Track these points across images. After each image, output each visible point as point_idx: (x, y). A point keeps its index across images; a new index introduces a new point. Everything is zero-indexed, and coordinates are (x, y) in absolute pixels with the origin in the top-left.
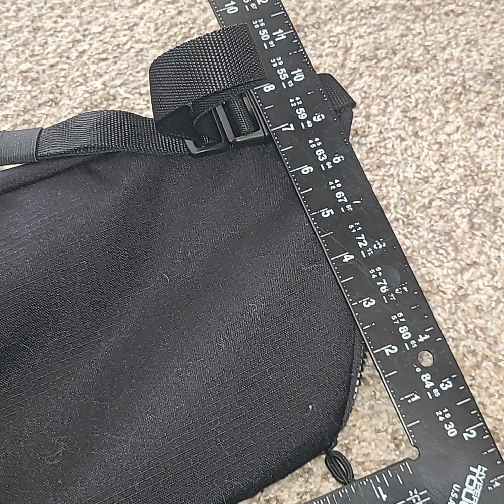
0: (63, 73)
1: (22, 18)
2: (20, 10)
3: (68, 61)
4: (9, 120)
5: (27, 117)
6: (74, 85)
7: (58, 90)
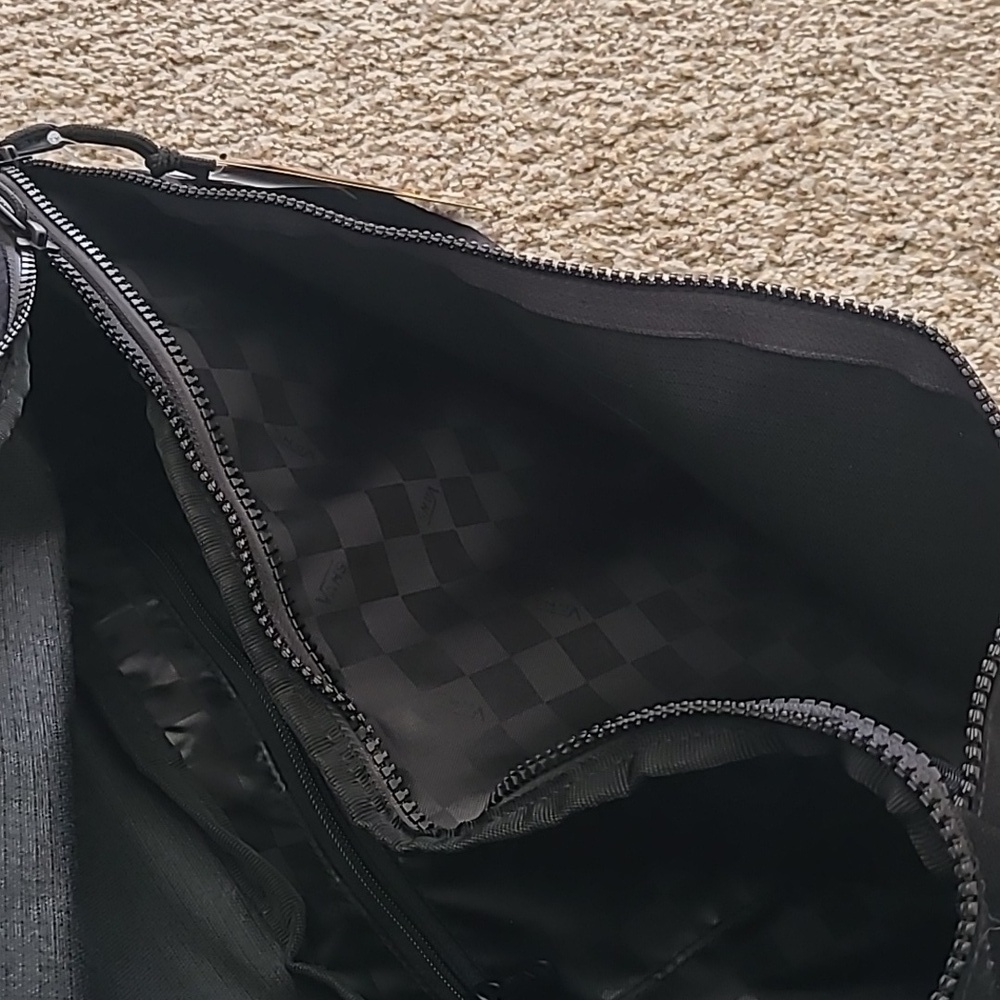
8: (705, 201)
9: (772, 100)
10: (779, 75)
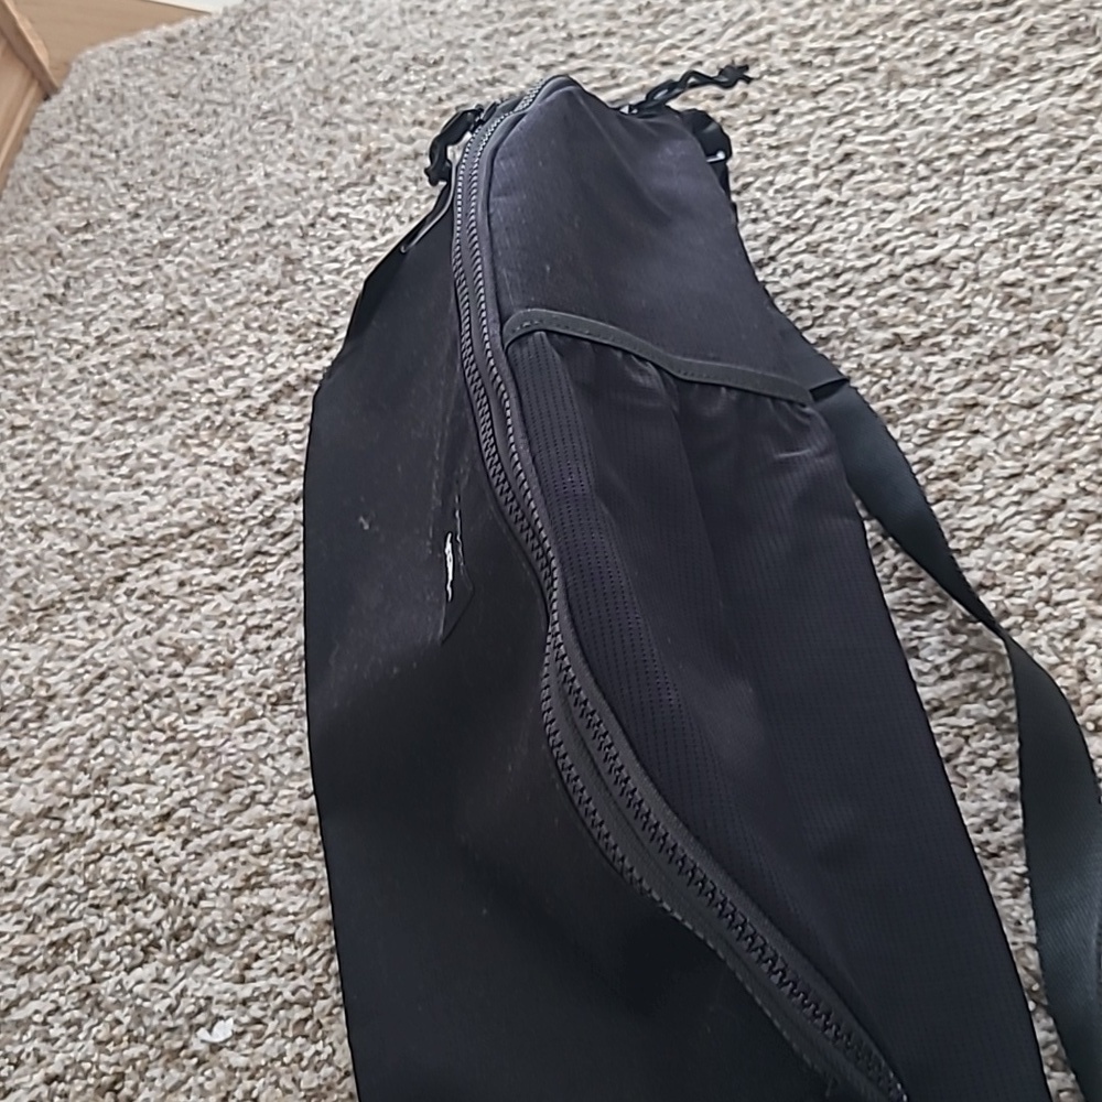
0: (1077, 295)
1: (1031, 183)
2: (1031, 167)
3: (1092, 275)
4: (962, 368)
5: (993, 368)
6: (1089, 322)
7: (1060, 327)
8: (1009, 554)
9: (1068, 412)
10: (1072, 380)
